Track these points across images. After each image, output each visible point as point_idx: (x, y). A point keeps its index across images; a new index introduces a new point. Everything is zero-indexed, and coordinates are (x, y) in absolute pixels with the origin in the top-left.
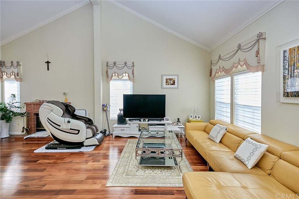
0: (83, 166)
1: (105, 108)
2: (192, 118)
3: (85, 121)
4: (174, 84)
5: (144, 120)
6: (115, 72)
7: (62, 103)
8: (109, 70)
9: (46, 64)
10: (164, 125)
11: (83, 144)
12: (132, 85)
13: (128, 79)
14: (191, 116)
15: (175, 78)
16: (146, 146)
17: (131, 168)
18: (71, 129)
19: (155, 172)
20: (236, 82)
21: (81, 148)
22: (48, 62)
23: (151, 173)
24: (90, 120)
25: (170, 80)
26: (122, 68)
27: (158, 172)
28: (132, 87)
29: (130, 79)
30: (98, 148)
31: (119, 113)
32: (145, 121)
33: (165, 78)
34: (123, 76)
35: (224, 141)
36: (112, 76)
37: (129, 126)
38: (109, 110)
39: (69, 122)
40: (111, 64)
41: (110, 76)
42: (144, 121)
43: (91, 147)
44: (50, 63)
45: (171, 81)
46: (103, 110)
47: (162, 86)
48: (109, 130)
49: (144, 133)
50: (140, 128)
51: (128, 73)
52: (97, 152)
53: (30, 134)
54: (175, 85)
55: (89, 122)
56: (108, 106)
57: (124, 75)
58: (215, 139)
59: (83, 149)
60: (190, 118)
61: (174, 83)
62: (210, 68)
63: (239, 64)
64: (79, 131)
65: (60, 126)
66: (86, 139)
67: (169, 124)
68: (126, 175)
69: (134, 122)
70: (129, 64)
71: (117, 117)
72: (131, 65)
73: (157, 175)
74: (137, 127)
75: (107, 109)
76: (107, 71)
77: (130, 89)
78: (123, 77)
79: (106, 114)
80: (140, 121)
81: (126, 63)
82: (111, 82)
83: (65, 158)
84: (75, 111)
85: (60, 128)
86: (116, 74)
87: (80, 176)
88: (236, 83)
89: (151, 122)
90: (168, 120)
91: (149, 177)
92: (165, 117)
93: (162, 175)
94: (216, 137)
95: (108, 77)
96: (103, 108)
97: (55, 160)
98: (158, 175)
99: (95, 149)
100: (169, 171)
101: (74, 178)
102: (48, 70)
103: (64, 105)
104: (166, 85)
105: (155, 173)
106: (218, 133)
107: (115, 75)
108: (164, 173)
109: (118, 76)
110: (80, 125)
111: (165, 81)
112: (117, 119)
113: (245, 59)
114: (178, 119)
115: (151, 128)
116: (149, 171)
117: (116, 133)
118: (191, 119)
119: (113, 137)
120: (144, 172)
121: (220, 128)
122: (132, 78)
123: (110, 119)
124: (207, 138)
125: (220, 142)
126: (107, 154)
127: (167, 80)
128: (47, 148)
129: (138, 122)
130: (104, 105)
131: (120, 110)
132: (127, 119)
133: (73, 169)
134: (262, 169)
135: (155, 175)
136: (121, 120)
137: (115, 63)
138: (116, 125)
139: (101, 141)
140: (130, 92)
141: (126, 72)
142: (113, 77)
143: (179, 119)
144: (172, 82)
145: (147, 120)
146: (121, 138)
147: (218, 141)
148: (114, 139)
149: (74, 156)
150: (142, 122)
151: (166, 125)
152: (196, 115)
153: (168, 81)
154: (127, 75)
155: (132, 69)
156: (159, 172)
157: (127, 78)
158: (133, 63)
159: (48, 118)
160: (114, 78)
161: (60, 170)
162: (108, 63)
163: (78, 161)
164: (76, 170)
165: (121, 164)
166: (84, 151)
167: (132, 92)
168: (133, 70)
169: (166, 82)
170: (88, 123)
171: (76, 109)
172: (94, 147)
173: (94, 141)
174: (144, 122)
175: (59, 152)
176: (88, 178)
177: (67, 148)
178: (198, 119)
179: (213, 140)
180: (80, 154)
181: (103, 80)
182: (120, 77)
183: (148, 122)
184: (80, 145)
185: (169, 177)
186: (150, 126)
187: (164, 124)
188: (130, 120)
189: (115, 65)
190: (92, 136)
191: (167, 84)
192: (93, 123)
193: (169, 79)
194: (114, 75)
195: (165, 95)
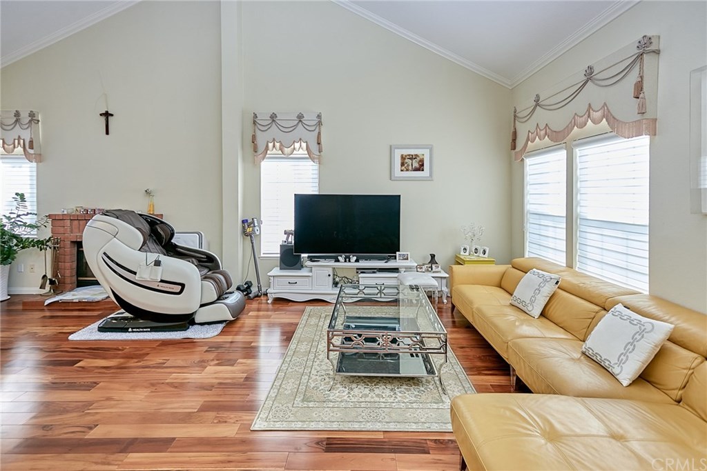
0: (194, 377)
1: (249, 229)
2: (467, 253)
3: (200, 261)
4: (420, 168)
5: (347, 260)
6: (274, 140)
7: (140, 215)
8: (258, 133)
9: (103, 119)
10: (396, 270)
11: (194, 319)
12: (316, 172)
13: (307, 156)
14: (465, 249)
15: (425, 154)
16: (351, 324)
17: (316, 380)
18: (162, 281)
19: (377, 391)
20: (580, 163)
21: (188, 328)
22: (107, 115)
23: (366, 396)
24: (211, 259)
25: (412, 158)
26: (292, 129)
27: (384, 391)
28: (317, 176)
29: (311, 156)
30: (231, 329)
31: (285, 240)
32: (349, 261)
33: (398, 154)
34: (294, 149)
35: (552, 312)
36: (267, 148)
37: (310, 274)
38: (258, 233)
39: (157, 263)
40: (264, 118)
41: (261, 149)
42: (345, 261)
43: (212, 325)
44: (112, 115)
45: (414, 161)
46: (245, 233)
47: (392, 174)
48: (259, 283)
49: (346, 292)
50: (337, 279)
51: (306, 142)
52: (229, 338)
53: (61, 293)
54: (423, 170)
55: (207, 262)
56: (256, 224)
57: (297, 145)
58: (530, 308)
59: (192, 333)
60: (462, 253)
61: (423, 165)
62: (512, 130)
63: (589, 116)
64: (183, 286)
65: (135, 273)
66: (202, 306)
67: (408, 269)
68: (303, 401)
69: (322, 263)
70: (310, 119)
71: (279, 252)
72: (314, 123)
73: (382, 400)
74: (329, 275)
75: (253, 230)
76: (254, 137)
77: (311, 180)
78: (295, 152)
79: (252, 243)
80: (338, 261)
81: (300, 117)
82: (266, 165)
83: (148, 354)
84: (172, 235)
85: (136, 278)
86: (278, 145)
87: (184, 402)
88: (579, 166)
89: (363, 264)
90: (407, 259)
91: (363, 405)
92: (399, 251)
93: (397, 400)
94: (532, 302)
95: (255, 150)
96: (244, 227)
97: (122, 360)
98: (384, 400)
99: (223, 333)
100: (412, 390)
101: (169, 406)
102: (107, 133)
103: (146, 220)
104: (402, 171)
105: (378, 396)
106: (537, 291)
107: (274, 146)
108: (400, 395)
109: (281, 149)
110: (187, 270)
111: (398, 161)
112: (279, 255)
113: (605, 104)
114: (433, 256)
115: (365, 279)
116: (363, 388)
117: (275, 291)
118: (464, 256)
119: (269, 302)
120: (349, 393)
121: (541, 280)
122: (316, 152)
123: (262, 255)
124: (508, 304)
125: (543, 314)
126: (252, 344)
127: (405, 159)
128: (101, 329)
129: (332, 263)
130: (247, 221)
131: (285, 234)
132: (304, 255)
133: (168, 384)
134: (659, 387)
135: (377, 399)
136: (290, 258)
137: (273, 117)
138: (276, 271)
139: (238, 312)
140: (311, 189)
141: (300, 139)
142: (269, 152)
143: (434, 256)
144: (416, 165)
145: (355, 258)
146: (290, 304)
147: (536, 312)
148: (270, 306)
149: (170, 348)
150: (342, 263)
151: (402, 270)
152: (477, 247)
153: (407, 160)
154: (304, 145)
155: (317, 130)
156: (388, 392)
157: (303, 152)
158: (319, 116)
159: (105, 253)
160: (271, 153)
161: (134, 387)
162: (255, 116)
163: (180, 363)
164: (176, 387)
165: (290, 370)
166: (196, 337)
167: (317, 189)
168: (319, 133)
169: (402, 164)
170: (206, 267)
171: (175, 231)
172: (221, 327)
173: (222, 311)
174: (346, 264)
175: (133, 338)
176: (205, 408)
177: (154, 329)
178: (482, 255)
179: (524, 309)
180: (185, 345)
181: (244, 160)
182: (287, 150)
183: (357, 264)
184: (186, 321)
185: (415, 405)
186: (362, 272)
187: (398, 269)
188: (311, 259)
189: (273, 121)
190: (216, 298)
191: (403, 168)
192: (218, 267)
193: (409, 155)
194: (271, 145)
195: (400, 196)
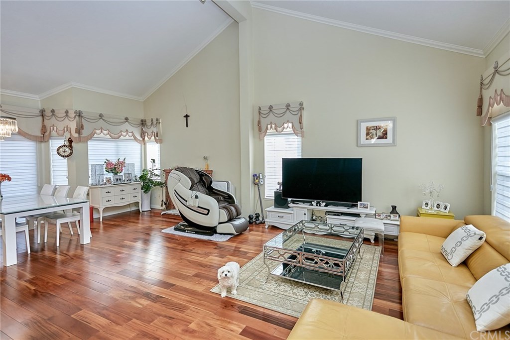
0: (201, 259)
1: (257, 180)
3: (224, 198)
4: (384, 135)
5: (318, 204)
6: (271, 123)
7: (196, 171)
8: (262, 119)
9: (185, 118)
10: (358, 215)
11: (216, 230)
12: (300, 143)
13: (293, 132)
14: (427, 204)
16: (321, 250)
17: (262, 276)
18: (198, 207)
19: (295, 291)
21: (213, 235)
22: (187, 116)
23: (286, 291)
24: (230, 197)
25: (377, 128)
26: (281, 115)
27: (300, 292)
28: (300, 146)
29: (295, 133)
30: (235, 239)
31: (278, 188)
32: (320, 206)
33: (364, 126)
34: (284, 128)
36: (267, 129)
37: (292, 212)
38: (262, 183)
39: (196, 197)
40: (265, 110)
41: (264, 129)
42: (317, 205)
43: (225, 236)
44: (189, 116)
45: (378, 131)
46: (255, 183)
47: (359, 142)
48: (263, 215)
49: (306, 226)
50: (314, 218)
51: (292, 123)
52: (234, 245)
54: (386, 138)
55: (226, 199)
56: (261, 177)
57: (286, 125)
58: (450, 257)
59: (215, 238)
60: (424, 207)
61: (386, 134)
62: (478, 97)
64: (209, 210)
65: (187, 201)
66: (220, 223)
67: (367, 215)
68: (246, 284)
69: (301, 205)
70: (294, 107)
71: (274, 196)
72: (298, 109)
73: (295, 296)
74: (305, 214)
75: (259, 181)
76: (259, 122)
77: (297, 149)
78: (285, 130)
79: (259, 189)
80: (312, 205)
81: (288, 106)
82: (267, 140)
83: (188, 244)
84: (211, 182)
85: (187, 204)
86: (273, 126)
87: (189, 270)
89: (331, 208)
90: (367, 208)
91: (280, 296)
92: (361, 201)
93: (304, 299)
94: (452, 252)
95: (260, 130)
96: (254, 179)
97: (175, 245)
98: (296, 297)
99: (229, 240)
100: (321, 296)
101: (182, 270)
102: (187, 126)
103: (198, 173)
104: (367, 139)
105: (294, 293)
106: (459, 244)
107: (271, 127)
108: (310, 297)
109: (275, 129)
110: (211, 202)
111: (363, 132)
112: (274, 198)
114: (394, 208)
115: (332, 220)
116: (287, 287)
117: (270, 220)
118: (424, 209)
119: (266, 227)
120: (276, 287)
121: (466, 234)
122: (299, 129)
123: (266, 198)
126: (240, 249)
127: (370, 130)
128: (176, 229)
129: (307, 206)
130: (256, 175)
131: (278, 184)
132: (290, 199)
133: (188, 260)
135: (292, 295)
136: (281, 200)
137: (271, 108)
138: (272, 208)
139: (241, 231)
140: (296, 154)
141: (288, 121)
142: (268, 131)
143: (396, 207)
144: (380, 133)
145: (325, 203)
146: (279, 230)
147: (456, 260)
148: (267, 230)
149: (199, 244)
150: (314, 206)
151: (363, 216)
152: (439, 203)
153: (371, 131)
154: (290, 125)
155: (299, 114)
156: (302, 293)
157: (290, 130)
158: (301, 104)
159: (175, 190)
160: (270, 131)
161: (173, 258)
162: (260, 109)
163: (199, 252)
164: (190, 262)
165: (251, 267)
166: (214, 240)
167: (300, 154)
168: (301, 116)
169: (368, 134)
170: (228, 202)
171: (213, 180)
172: (229, 237)
173: (230, 228)
174: (317, 207)
175: (186, 235)
176: (197, 275)
177: (197, 233)
178: (442, 210)
180: (207, 243)
181: (254, 137)
182: (279, 129)
183: (326, 208)
184: (212, 231)
186: (329, 214)
187: (359, 214)
188: (293, 202)
189: (271, 110)
190: (227, 220)
191: (368, 137)
192: (234, 202)
193: (374, 127)
194: (269, 126)
195: (361, 159)
